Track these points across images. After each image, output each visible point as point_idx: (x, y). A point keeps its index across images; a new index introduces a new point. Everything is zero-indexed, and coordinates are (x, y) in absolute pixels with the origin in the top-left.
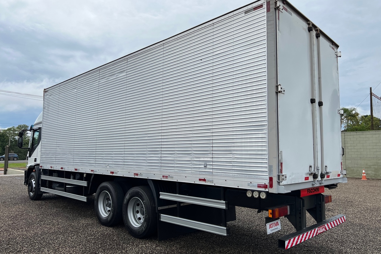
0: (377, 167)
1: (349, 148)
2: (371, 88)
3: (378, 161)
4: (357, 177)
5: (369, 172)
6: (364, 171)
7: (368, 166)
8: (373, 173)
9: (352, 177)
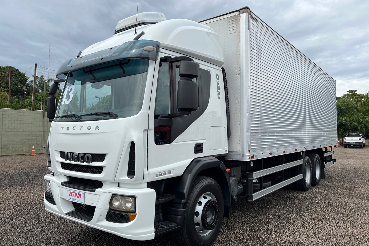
0: (30, 143)
1: (7, 125)
2: (36, 65)
3: (32, 138)
4: (12, 154)
5: (24, 148)
6: (33, 147)
7: (23, 143)
8: (27, 148)
9: (7, 155)
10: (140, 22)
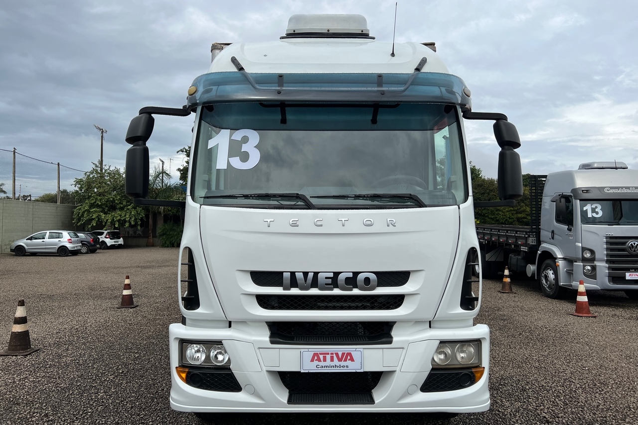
10: (362, 31)
